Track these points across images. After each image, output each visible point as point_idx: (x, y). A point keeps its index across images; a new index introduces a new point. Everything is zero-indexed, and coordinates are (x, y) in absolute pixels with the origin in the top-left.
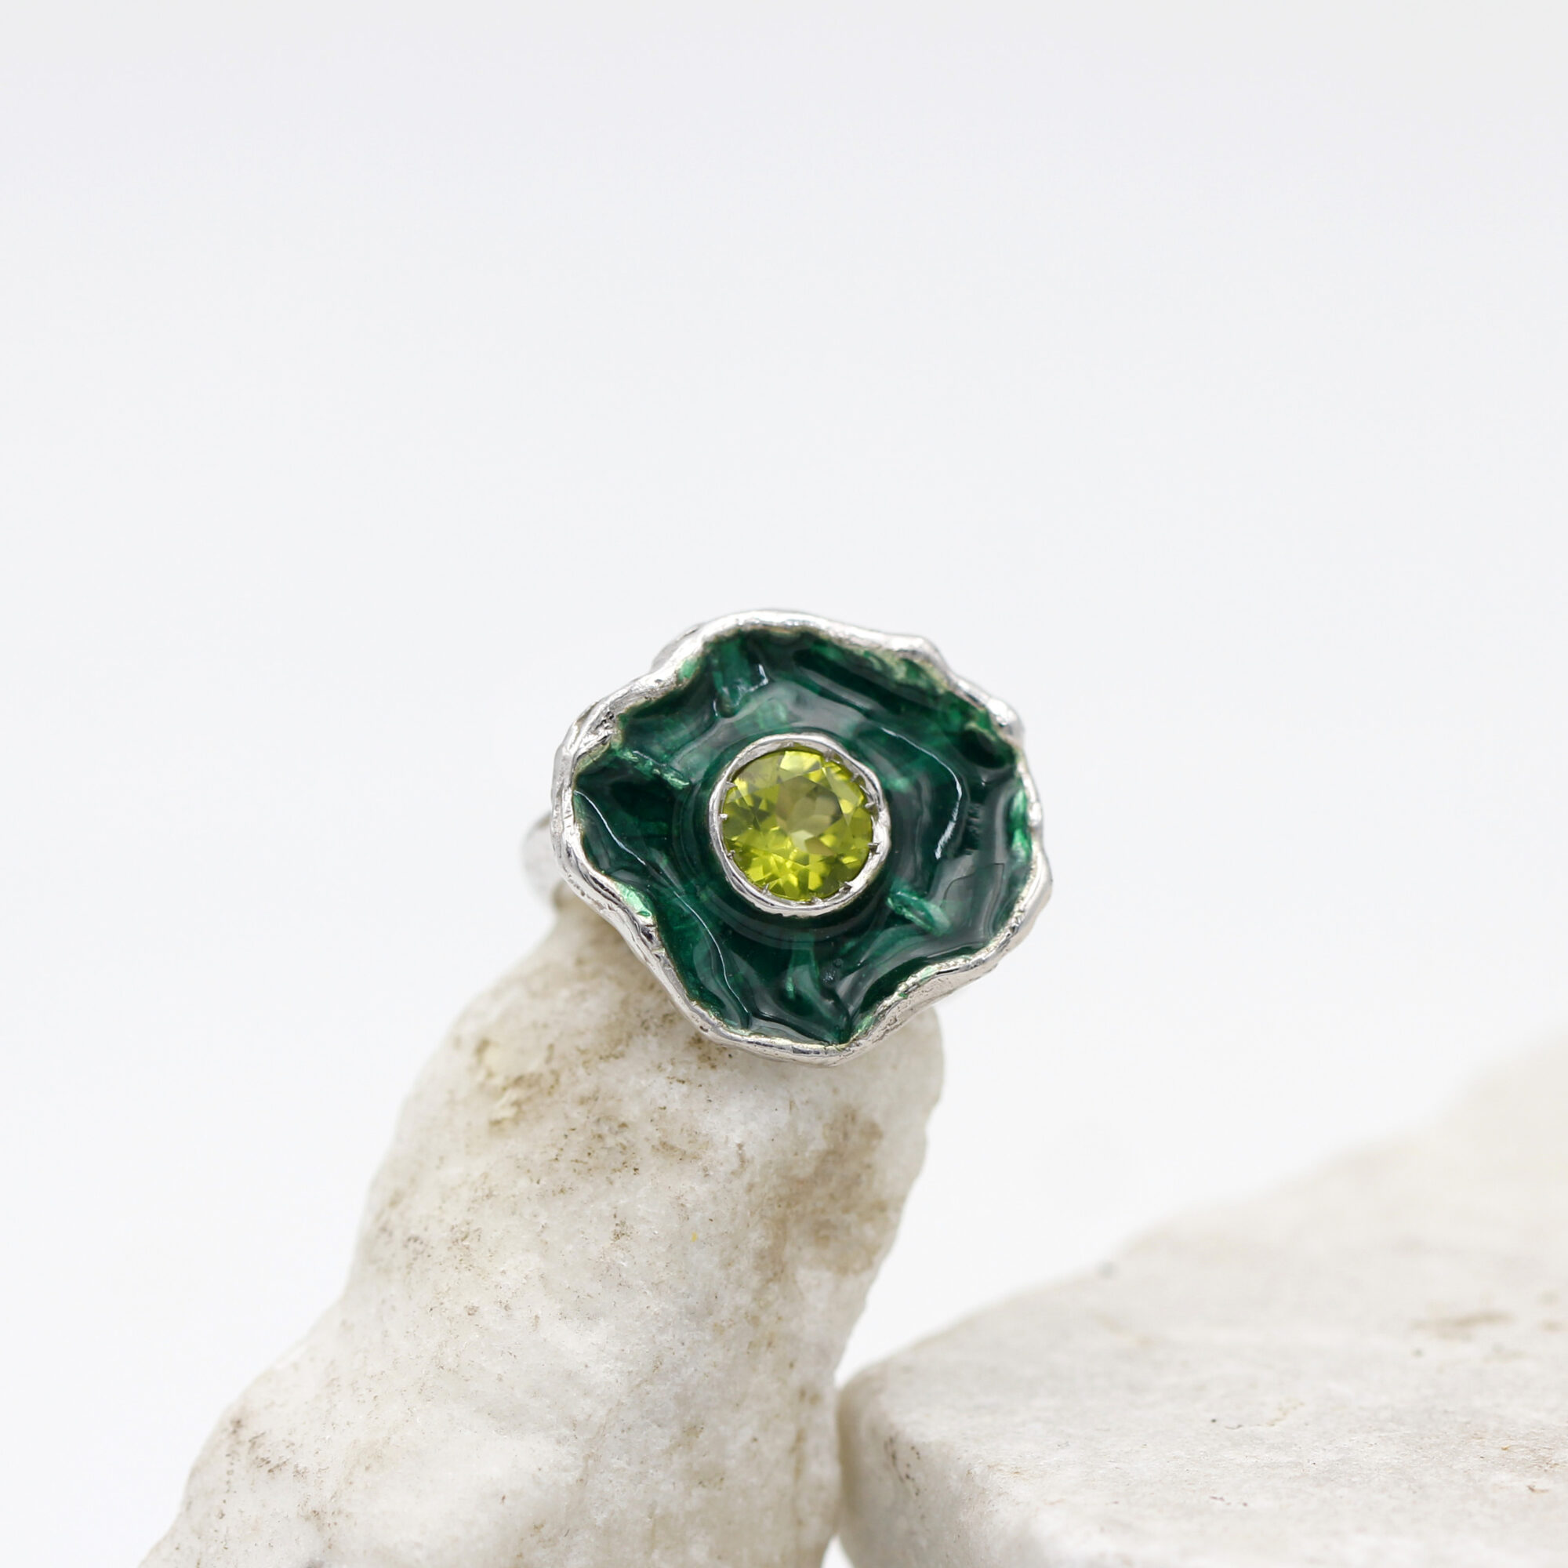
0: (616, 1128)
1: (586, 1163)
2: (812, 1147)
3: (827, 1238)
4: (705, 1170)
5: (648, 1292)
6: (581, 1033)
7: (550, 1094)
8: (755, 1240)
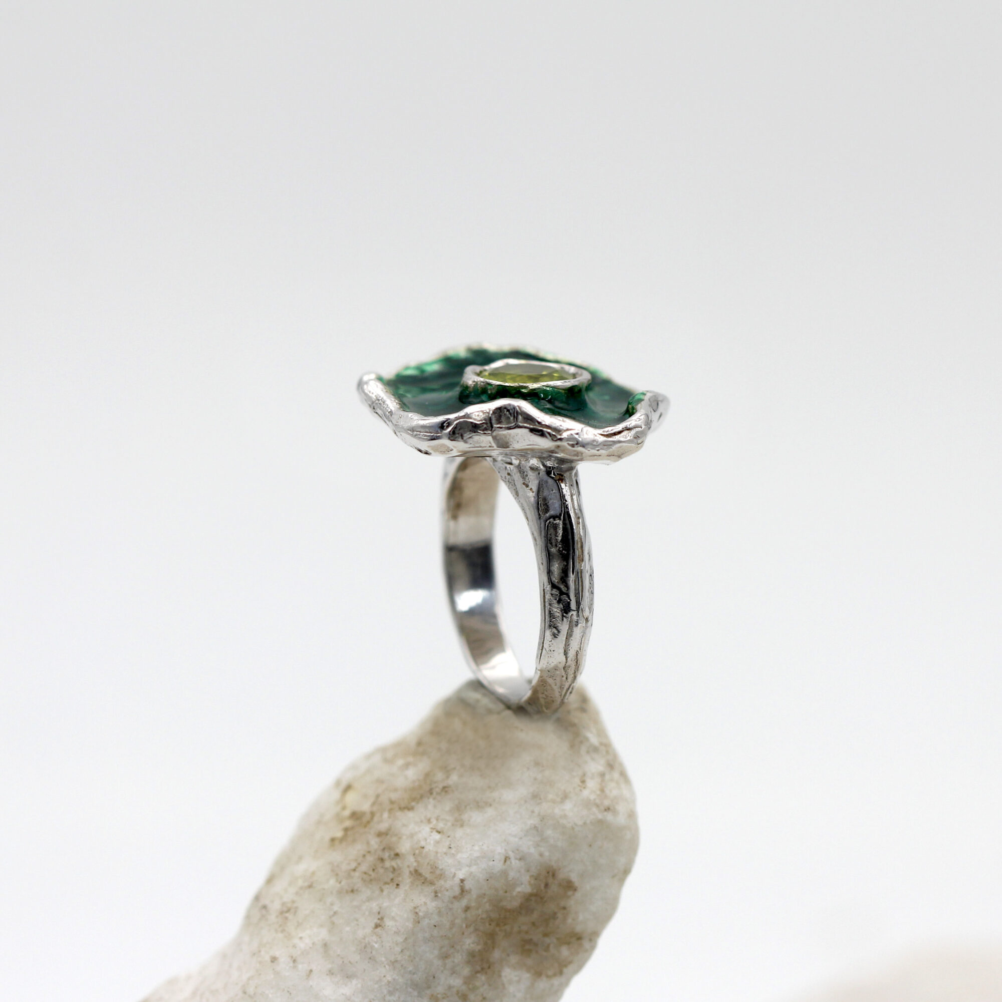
0: (392, 856)
1: (370, 875)
2: (519, 889)
3: (530, 951)
4: (436, 892)
5: (387, 966)
6: (396, 790)
7: (365, 826)
8: (469, 944)
